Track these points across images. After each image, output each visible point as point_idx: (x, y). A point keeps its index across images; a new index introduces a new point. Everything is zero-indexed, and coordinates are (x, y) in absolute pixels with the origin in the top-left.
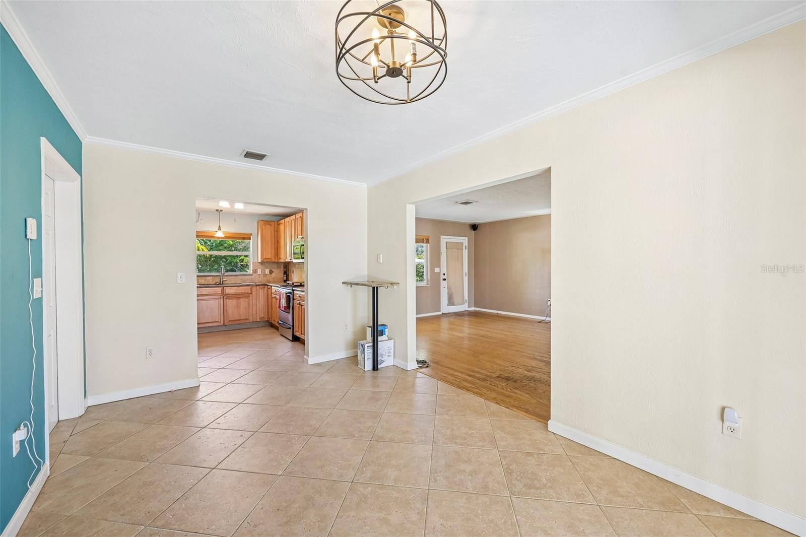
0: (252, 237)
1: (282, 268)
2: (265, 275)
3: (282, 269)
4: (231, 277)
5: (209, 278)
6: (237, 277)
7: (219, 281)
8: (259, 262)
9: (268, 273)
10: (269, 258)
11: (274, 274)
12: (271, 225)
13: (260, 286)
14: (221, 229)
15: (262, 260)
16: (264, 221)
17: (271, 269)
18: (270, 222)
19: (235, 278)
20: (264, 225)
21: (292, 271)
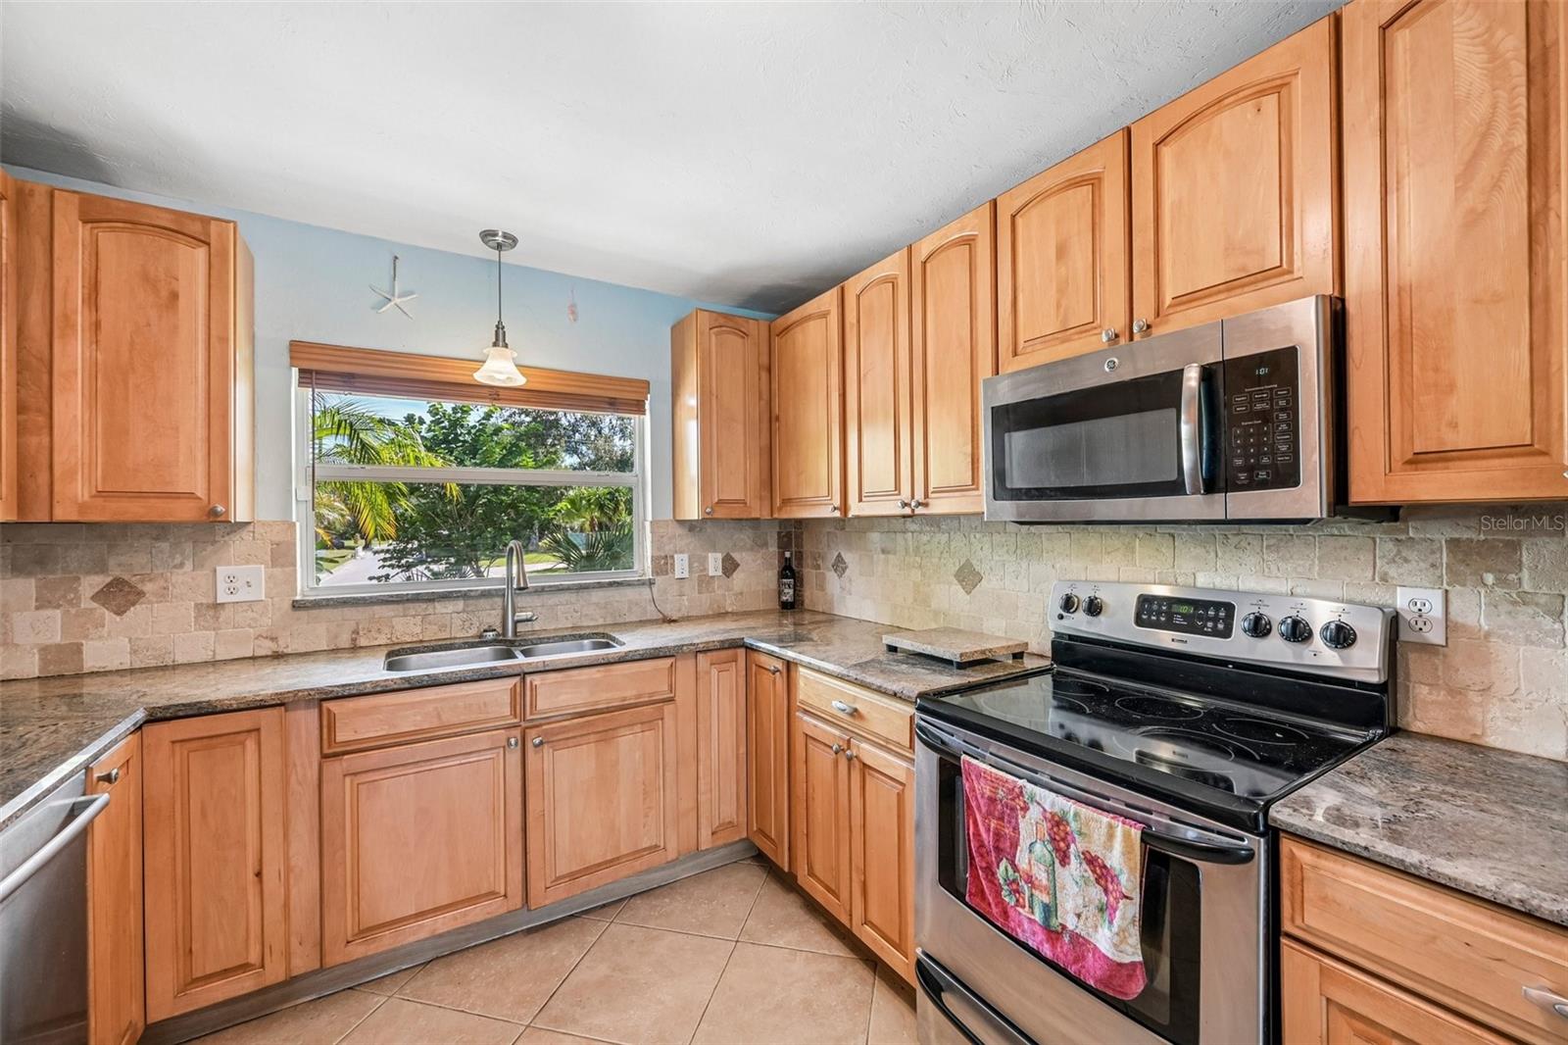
0: (648, 396)
1: (773, 549)
2: (705, 582)
3: (773, 552)
5: (450, 607)
6: (585, 594)
7: (497, 625)
8: (691, 526)
9: (720, 573)
10: (736, 502)
11: (742, 575)
12: (747, 335)
13: (715, 653)
14: (506, 346)
15: (708, 510)
16: (714, 315)
17: (728, 554)
18: (740, 320)
19: (573, 600)
20: (717, 335)
21: (833, 561)
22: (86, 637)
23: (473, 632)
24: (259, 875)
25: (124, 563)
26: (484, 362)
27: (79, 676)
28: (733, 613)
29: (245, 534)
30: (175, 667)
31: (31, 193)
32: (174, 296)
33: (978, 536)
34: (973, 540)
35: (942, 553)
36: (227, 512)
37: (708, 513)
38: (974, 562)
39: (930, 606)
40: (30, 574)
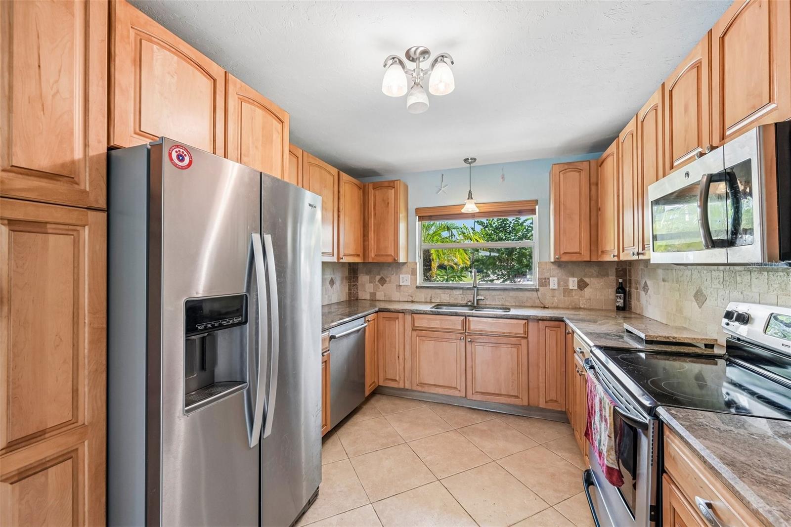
0: (537, 207)
1: (612, 277)
2: (567, 291)
3: (612, 279)
4: (494, 293)
5: (458, 292)
6: (507, 292)
7: (472, 300)
8: (551, 262)
9: (576, 288)
10: (576, 253)
11: (591, 290)
12: (582, 170)
13: (547, 322)
14: (472, 199)
15: (557, 257)
16: (562, 165)
17: (581, 279)
18: (577, 164)
19: (502, 294)
20: (563, 174)
21: (643, 285)
22: (377, 291)
23: (465, 302)
24: (398, 357)
25: (384, 273)
26: (465, 205)
27: (375, 300)
28: (584, 309)
29: (406, 266)
30: (392, 301)
31: (366, 185)
32: (388, 203)
33: (705, 272)
34: (702, 275)
35: (688, 282)
36: (398, 259)
37: (557, 258)
38: (703, 288)
39: (683, 314)
40: (368, 275)
